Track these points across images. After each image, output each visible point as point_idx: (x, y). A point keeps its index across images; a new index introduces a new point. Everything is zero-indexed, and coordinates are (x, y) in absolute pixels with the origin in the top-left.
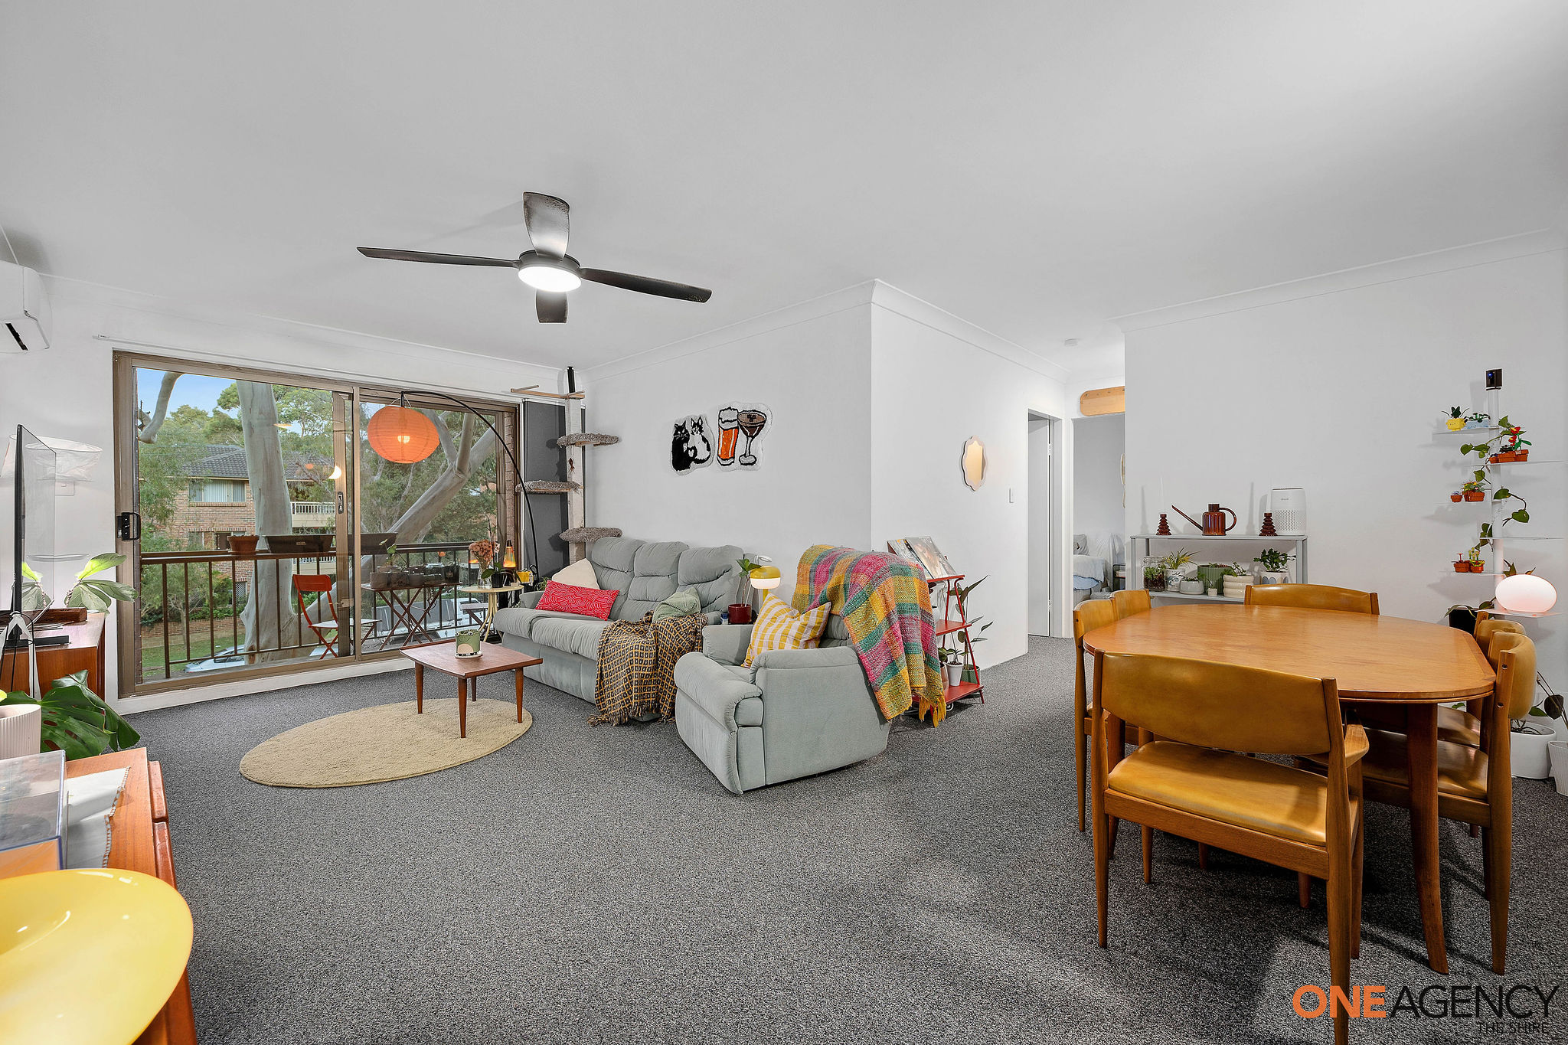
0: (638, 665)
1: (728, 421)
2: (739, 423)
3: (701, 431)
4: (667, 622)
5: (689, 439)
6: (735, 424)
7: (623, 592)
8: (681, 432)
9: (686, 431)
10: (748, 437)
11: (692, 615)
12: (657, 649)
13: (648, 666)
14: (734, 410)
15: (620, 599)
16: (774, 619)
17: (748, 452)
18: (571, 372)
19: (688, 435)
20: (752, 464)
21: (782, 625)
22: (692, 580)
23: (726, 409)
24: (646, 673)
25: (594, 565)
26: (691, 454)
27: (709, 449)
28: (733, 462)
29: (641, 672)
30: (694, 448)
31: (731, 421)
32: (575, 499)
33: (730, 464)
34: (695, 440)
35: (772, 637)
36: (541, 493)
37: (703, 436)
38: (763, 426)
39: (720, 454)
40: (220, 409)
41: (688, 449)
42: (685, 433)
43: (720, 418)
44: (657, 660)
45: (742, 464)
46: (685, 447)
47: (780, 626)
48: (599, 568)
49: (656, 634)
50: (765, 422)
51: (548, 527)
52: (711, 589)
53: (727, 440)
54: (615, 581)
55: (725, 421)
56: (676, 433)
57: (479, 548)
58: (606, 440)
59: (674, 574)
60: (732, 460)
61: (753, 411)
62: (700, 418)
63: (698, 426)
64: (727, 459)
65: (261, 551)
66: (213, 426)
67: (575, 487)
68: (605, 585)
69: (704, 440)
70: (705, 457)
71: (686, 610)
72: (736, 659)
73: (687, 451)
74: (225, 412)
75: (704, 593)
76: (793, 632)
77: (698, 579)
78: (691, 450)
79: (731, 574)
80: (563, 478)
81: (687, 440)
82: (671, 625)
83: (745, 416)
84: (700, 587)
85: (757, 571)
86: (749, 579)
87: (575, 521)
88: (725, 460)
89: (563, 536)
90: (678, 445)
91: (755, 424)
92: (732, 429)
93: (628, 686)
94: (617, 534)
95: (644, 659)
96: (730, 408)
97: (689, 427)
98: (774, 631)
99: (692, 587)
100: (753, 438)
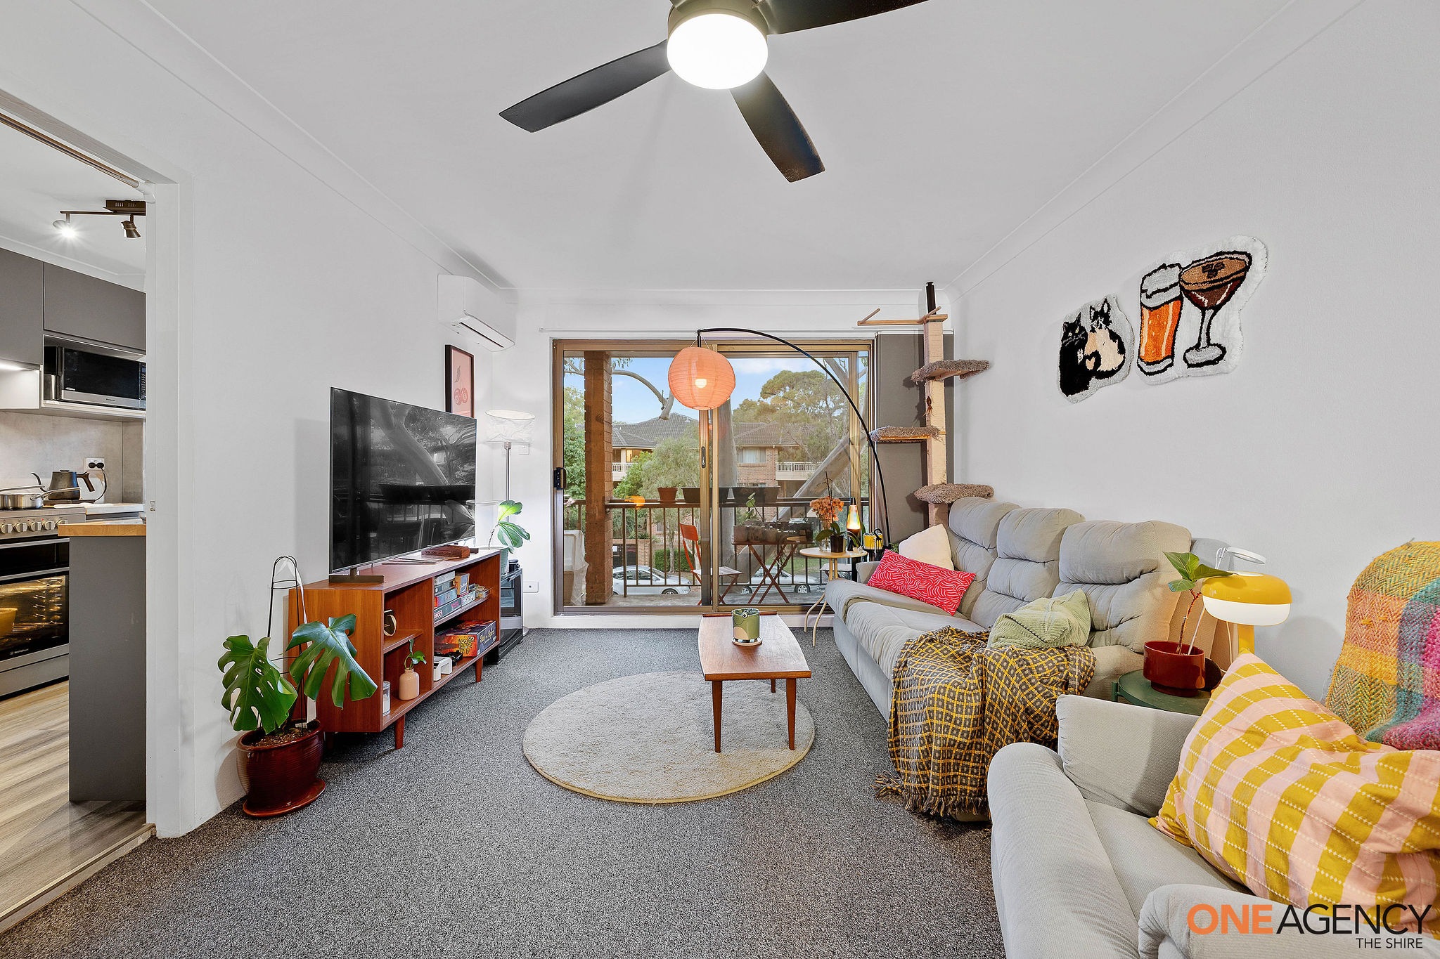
0: (943, 723)
1: (1159, 291)
2: (1182, 288)
3: (1107, 322)
4: (1004, 656)
5: (1086, 341)
6: (1175, 292)
7: (980, 576)
8: (1074, 334)
9: (1082, 329)
10: (1203, 310)
11: (1061, 649)
12: (984, 699)
13: (962, 728)
14: (1172, 266)
15: (976, 587)
16: (1256, 735)
17: (1204, 336)
18: (930, 289)
19: (1086, 335)
20: (1214, 362)
21: (1283, 766)
22: (1080, 574)
23: (1155, 271)
24: (959, 739)
25: (951, 534)
26: (1090, 365)
27: (1122, 350)
28: (1171, 365)
29: (949, 736)
30: (1096, 355)
31: (1165, 290)
32: (937, 449)
33: (1165, 369)
34: (1099, 341)
35: (1245, 791)
36: (890, 442)
37: (1111, 332)
38: (1243, 278)
39: (1143, 354)
40: (762, 399)
41: (1086, 357)
42: (1079, 333)
43: (1142, 291)
44: (983, 720)
45: (1190, 366)
46: (1080, 355)
47: (1275, 765)
48: (956, 539)
49: (982, 673)
50: (1247, 269)
51: (901, 485)
52: (1114, 602)
53: (1159, 326)
54: (974, 561)
55: (1154, 293)
56: (1065, 337)
57: (819, 506)
58: (973, 369)
59: (1051, 561)
60: (1169, 361)
61: (1217, 254)
62: (1106, 301)
63: (1102, 316)
64: (1158, 362)
65: (679, 501)
66: (759, 410)
67: (935, 432)
68: (960, 566)
69: (1114, 336)
70: (1114, 366)
71: (1047, 638)
72: (1135, 798)
73: (1084, 361)
74: (765, 401)
75: (1101, 606)
76: (1332, 807)
77: (1091, 576)
78: (1089, 357)
79: (1158, 578)
80: (923, 422)
81: (1082, 344)
82: (1012, 662)
83: (1198, 271)
84: (1095, 592)
85: (1218, 584)
86: (1197, 596)
87: (937, 474)
88: (1153, 363)
89: (922, 494)
90: (1068, 354)
91: (1222, 279)
92: (1168, 303)
93: (927, 753)
94: (986, 493)
95: (954, 715)
96: (1164, 266)
97: (1086, 323)
98: (1256, 777)
99: (1079, 591)
100: (1217, 309)
